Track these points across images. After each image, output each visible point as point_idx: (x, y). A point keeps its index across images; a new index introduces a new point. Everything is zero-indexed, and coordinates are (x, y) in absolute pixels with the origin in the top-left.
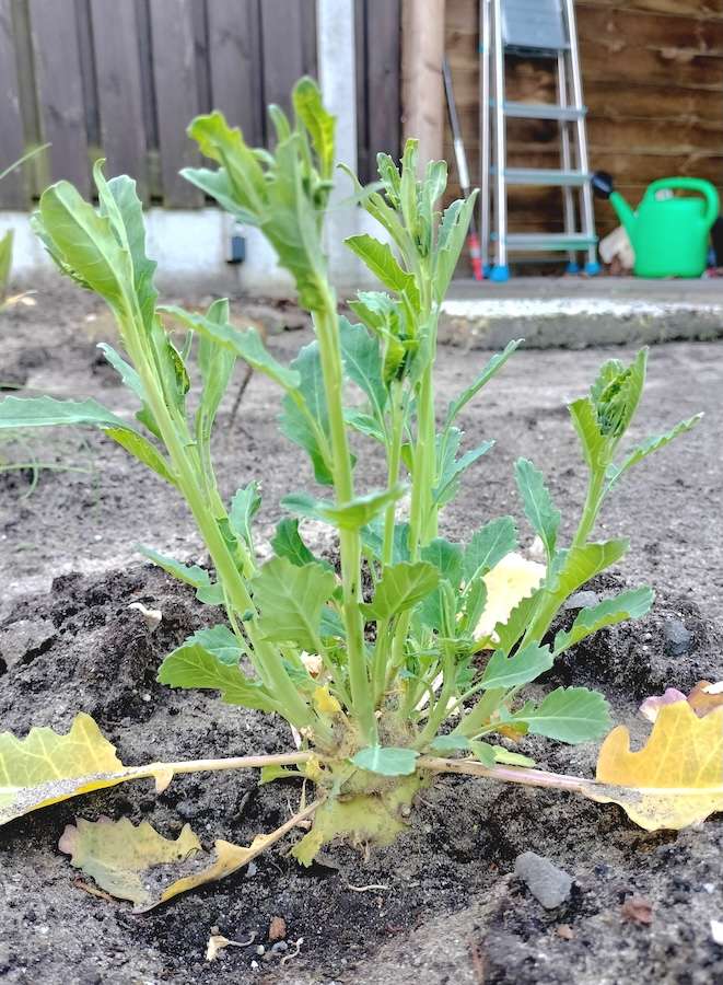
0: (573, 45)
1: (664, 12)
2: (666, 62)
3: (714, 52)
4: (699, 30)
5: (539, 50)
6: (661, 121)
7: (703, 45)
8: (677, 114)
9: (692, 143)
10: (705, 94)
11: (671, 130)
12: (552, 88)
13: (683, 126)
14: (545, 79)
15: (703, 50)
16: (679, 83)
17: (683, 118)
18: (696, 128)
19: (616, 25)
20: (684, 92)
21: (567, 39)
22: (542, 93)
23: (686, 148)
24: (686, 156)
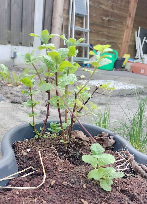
0: (88, 15)
1: (104, 9)
2: (103, 20)
3: (112, 19)
4: (110, 14)
5: (81, 15)
6: (101, 33)
7: (110, 17)
8: (104, 32)
9: (106, 39)
10: (109, 28)
11: (102, 35)
12: (82, 23)
13: (105, 35)
14: (81, 21)
15: (110, 18)
16: (105, 25)
17: (105, 33)
18: (107, 35)
19: (95, 10)
20: (106, 27)
21: (87, 13)
22: (80, 24)
23: (105, 40)
24: (104, 41)
